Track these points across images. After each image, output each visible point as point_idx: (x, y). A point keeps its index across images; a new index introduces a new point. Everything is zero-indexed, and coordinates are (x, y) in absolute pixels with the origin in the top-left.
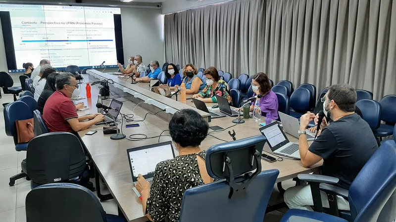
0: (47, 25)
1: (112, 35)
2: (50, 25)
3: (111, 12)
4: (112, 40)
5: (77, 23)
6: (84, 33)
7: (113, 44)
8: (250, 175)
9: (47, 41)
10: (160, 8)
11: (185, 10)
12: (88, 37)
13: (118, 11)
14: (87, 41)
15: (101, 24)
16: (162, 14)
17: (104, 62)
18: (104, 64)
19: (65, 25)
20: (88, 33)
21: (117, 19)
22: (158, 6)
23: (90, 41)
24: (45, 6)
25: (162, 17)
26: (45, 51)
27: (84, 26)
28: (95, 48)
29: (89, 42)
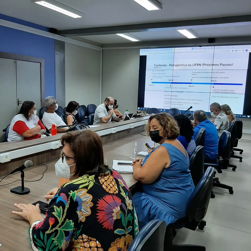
0: (175, 68)
4: (242, 84)
5: (204, 64)
6: (210, 75)
9: (172, 83)
12: (213, 79)
14: (211, 84)
15: (231, 65)
19: (192, 67)
20: (214, 75)
23: (215, 84)
27: (210, 68)
28: (218, 93)
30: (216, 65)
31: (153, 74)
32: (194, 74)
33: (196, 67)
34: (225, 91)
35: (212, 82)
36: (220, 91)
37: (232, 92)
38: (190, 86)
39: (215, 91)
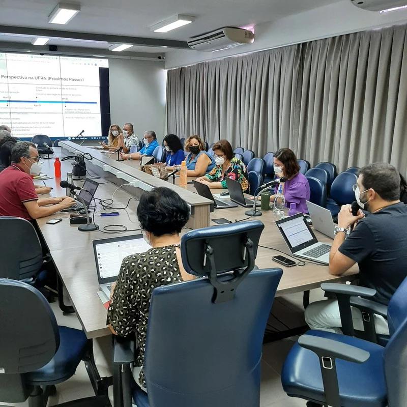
0: (10, 80)
1: (96, 96)
2: (14, 80)
3: (96, 65)
4: (96, 103)
5: (50, 78)
6: (59, 92)
7: (97, 108)
8: (241, 272)
9: (10, 101)
10: (161, 60)
11: (195, 64)
12: (64, 97)
13: (105, 63)
14: (62, 102)
15: (82, 80)
16: (164, 69)
17: (83, 131)
18: (84, 135)
19: (34, 81)
20: (64, 92)
21: (104, 74)
22: (160, 58)
23: (66, 102)
24: (8, 54)
25: (164, 73)
26: (5, 114)
27: (58, 82)
28: (72, 113)
29: (64, 104)
30: (65, 79)
32: (38, 89)
33: (40, 81)
34: (79, 111)
35: (64, 100)
36: (74, 111)
37: (87, 111)
38: (36, 106)
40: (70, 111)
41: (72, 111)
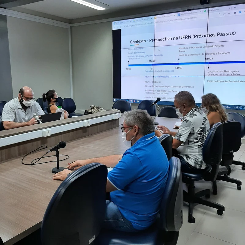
0: (156, 43)
2: (160, 43)
5: (195, 36)
6: (203, 51)
9: (154, 65)
14: (205, 63)
19: (178, 41)
20: (209, 50)
23: (210, 63)
26: (149, 78)
27: (204, 39)
29: (207, 65)
31: (130, 53)
32: (181, 50)
34: (225, 73)
35: (207, 61)
36: (218, 73)
37: (235, 73)
38: (178, 68)
39: (211, 73)
40: (214, 73)
41: (216, 73)
